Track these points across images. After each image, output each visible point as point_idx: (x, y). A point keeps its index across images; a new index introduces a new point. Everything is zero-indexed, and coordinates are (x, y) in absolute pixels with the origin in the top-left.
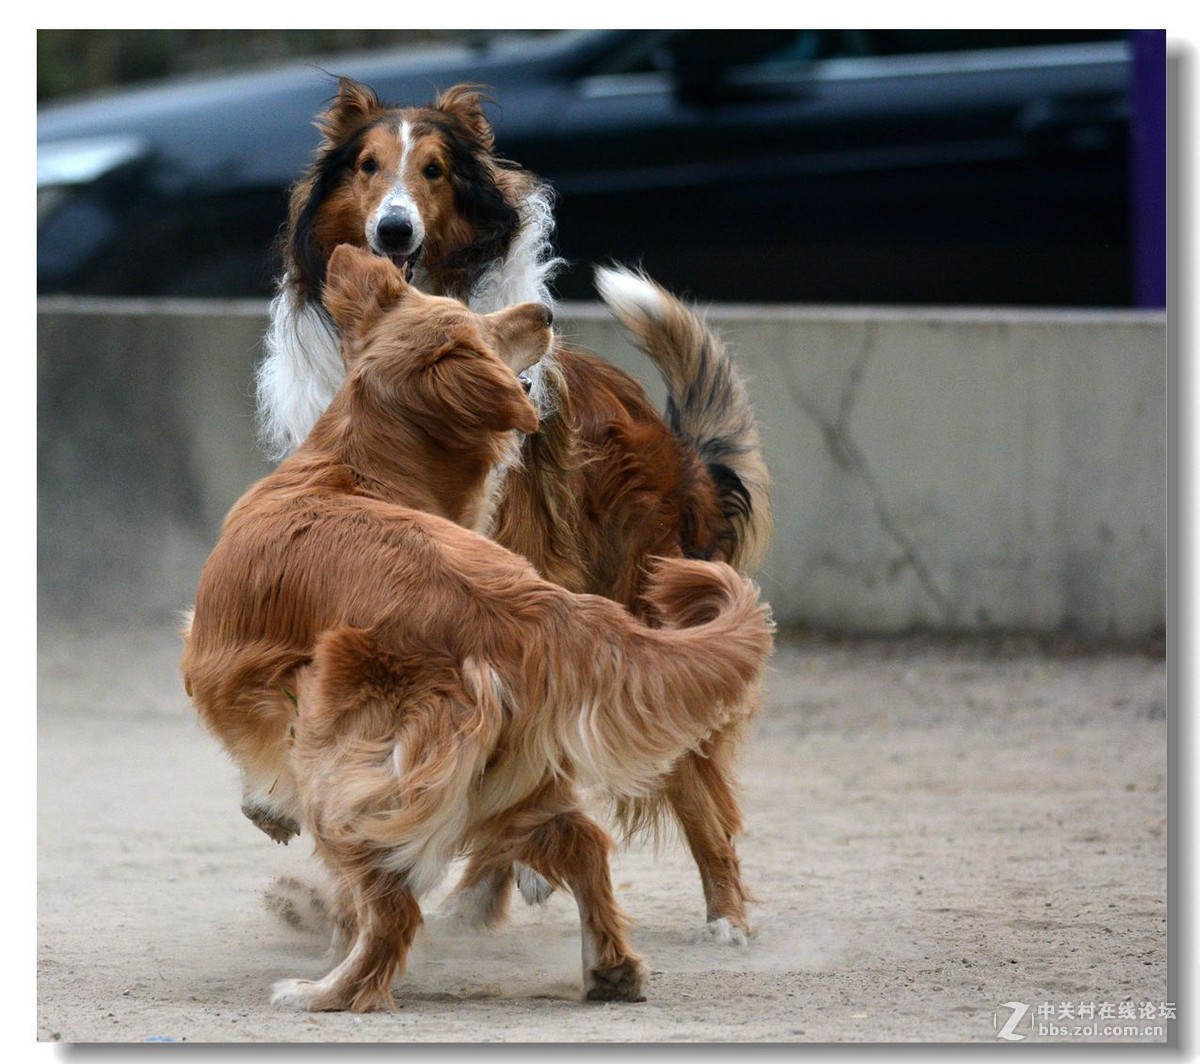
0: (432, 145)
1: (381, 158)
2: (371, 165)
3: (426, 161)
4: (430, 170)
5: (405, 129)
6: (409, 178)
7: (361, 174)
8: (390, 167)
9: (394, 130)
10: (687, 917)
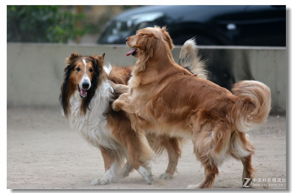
0: (90, 65)
1: (81, 67)
2: (79, 69)
3: (90, 68)
4: (91, 70)
5: (84, 61)
6: (87, 72)
7: (76, 71)
8: (83, 69)
9: (82, 61)
10: (273, 171)
